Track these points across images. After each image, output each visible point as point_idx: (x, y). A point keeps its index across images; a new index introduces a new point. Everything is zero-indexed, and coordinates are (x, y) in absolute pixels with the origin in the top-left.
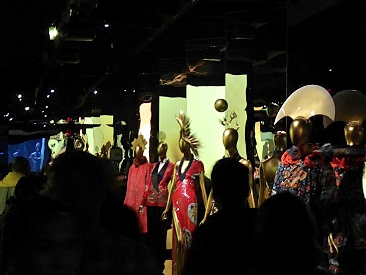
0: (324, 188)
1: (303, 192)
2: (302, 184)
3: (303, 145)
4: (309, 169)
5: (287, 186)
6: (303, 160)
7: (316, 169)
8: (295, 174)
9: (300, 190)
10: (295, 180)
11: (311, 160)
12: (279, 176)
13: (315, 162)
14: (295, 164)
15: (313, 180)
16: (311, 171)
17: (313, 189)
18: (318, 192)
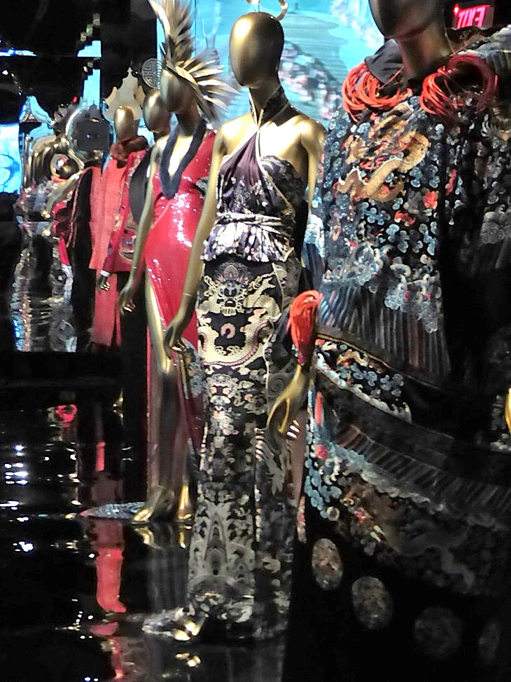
0: (493, 199)
1: (411, 216)
2: (408, 186)
3: (419, 30)
4: (439, 127)
5: (353, 193)
6: (417, 93)
7: (464, 127)
8: (386, 146)
9: (402, 209)
10: (384, 171)
11: (445, 90)
12: (333, 159)
13: (464, 97)
14: (388, 108)
15: (453, 167)
16: (445, 134)
17: (452, 204)
18: (471, 217)
